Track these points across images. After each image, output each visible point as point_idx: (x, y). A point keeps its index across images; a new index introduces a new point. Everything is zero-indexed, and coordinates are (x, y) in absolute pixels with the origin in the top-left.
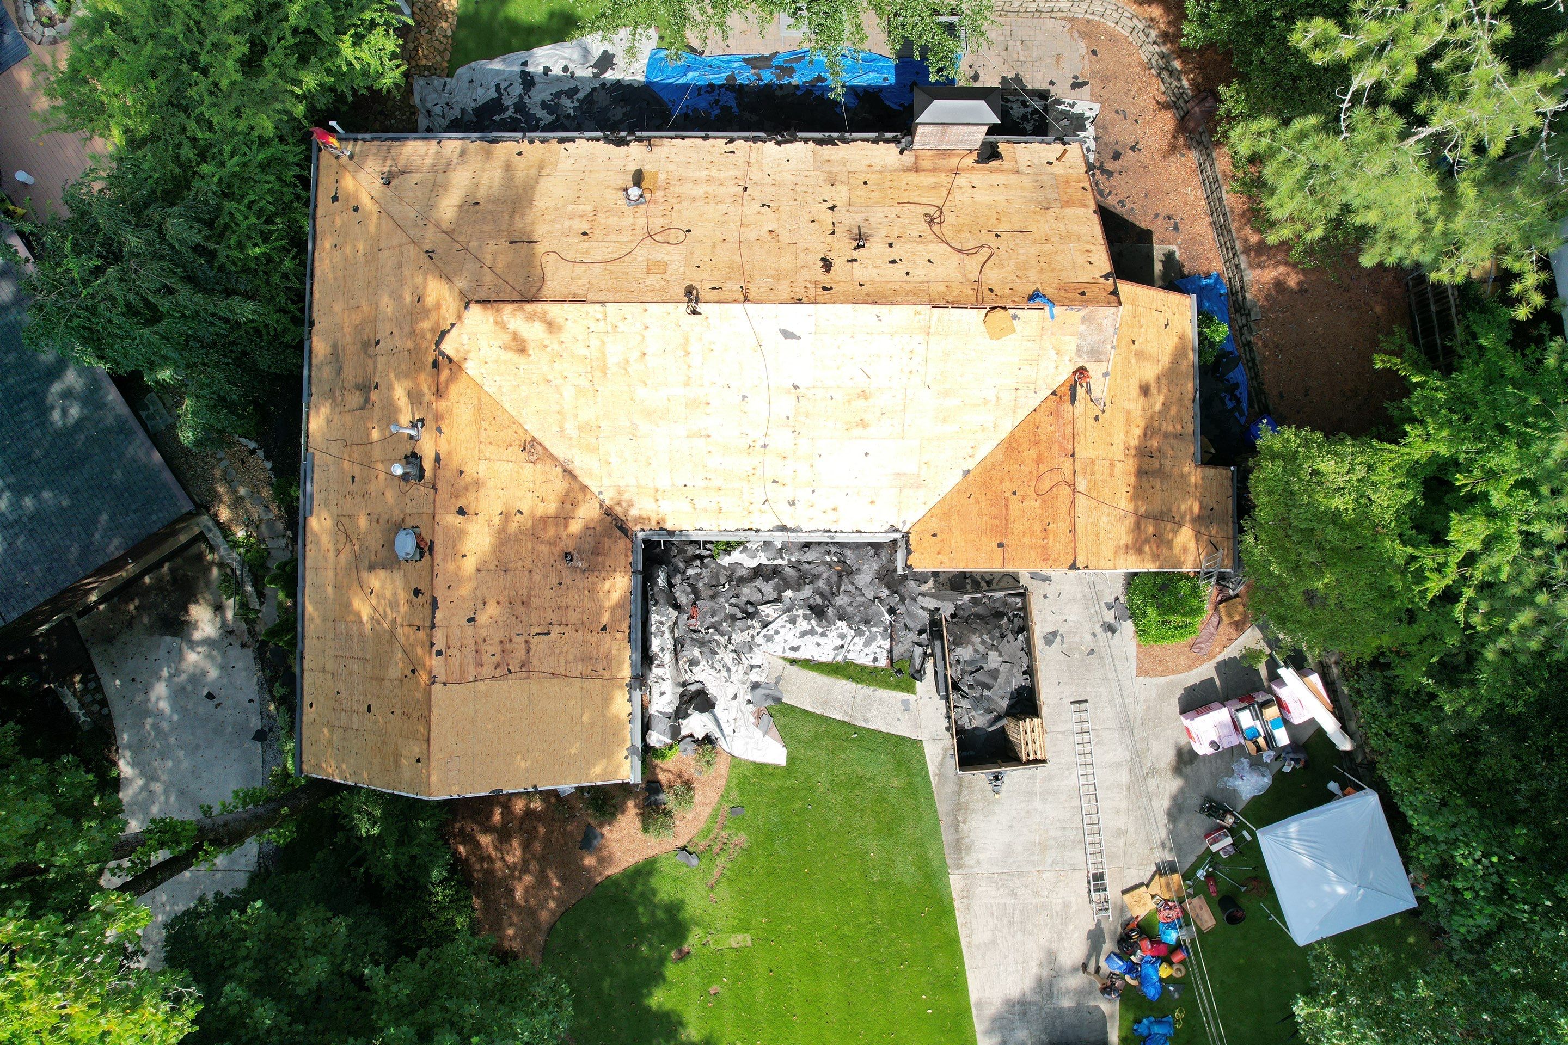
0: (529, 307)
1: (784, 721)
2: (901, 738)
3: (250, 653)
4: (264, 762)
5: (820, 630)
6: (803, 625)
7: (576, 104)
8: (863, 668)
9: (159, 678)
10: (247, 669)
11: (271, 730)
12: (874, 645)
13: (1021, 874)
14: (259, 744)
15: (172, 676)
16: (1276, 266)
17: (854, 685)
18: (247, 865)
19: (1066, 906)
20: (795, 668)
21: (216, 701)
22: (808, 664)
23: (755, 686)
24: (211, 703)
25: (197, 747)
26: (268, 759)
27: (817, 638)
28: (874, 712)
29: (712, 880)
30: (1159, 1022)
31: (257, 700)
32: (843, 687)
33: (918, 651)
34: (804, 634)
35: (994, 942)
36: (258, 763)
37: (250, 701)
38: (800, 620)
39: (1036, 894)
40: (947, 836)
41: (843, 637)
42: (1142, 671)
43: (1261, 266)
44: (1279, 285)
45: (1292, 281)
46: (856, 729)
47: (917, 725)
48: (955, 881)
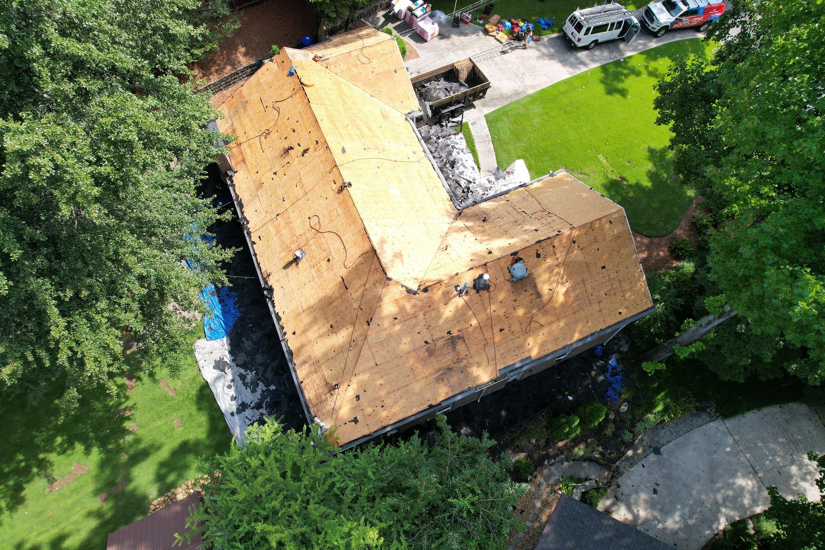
0: (378, 251)
1: (505, 164)
2: (487, 122)
3: (620, 480)
4: (668, 442)
5: (460, 162)
6: (461, 169)
7: (248, 372)
8: (467, 142)
9: (665, 529)
10: (629, 478)
11: (650, 447)
12: (455, 141)
13: (515, 74)
14: (662, 450)
15: (659, 522)
16: (238, 58)
17: (476, 144)
18: (722, 425)
19: (517, 58)
20: (481, 167)
21: (656, 487)
22: (477, 162)
23: (497, 179)
24: (658, 489)
25: (684, 485)
26: (665, 441)
27: (464, 161)
28: (483, 134)
29: (586, 177)
30: (540, 23)
31: (640, 463)
32: (478, 147)
33: (449, 125)
34: (465, 167)
35: (545, 75)
36: (670, 445)
37: (644, 466)
38: (460, 171)
39: (519, 67)
40: (516, 98)
41: (458, 153)
42: (417, 56)
43: (239, 62)
44: (245, 55)
45: (243, 50)
46: (493, 138)
47: (479, 118)
48: (531, 92)
